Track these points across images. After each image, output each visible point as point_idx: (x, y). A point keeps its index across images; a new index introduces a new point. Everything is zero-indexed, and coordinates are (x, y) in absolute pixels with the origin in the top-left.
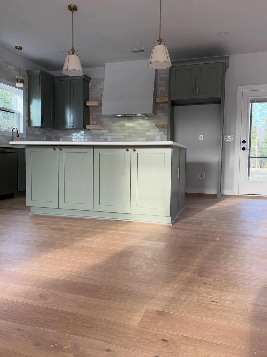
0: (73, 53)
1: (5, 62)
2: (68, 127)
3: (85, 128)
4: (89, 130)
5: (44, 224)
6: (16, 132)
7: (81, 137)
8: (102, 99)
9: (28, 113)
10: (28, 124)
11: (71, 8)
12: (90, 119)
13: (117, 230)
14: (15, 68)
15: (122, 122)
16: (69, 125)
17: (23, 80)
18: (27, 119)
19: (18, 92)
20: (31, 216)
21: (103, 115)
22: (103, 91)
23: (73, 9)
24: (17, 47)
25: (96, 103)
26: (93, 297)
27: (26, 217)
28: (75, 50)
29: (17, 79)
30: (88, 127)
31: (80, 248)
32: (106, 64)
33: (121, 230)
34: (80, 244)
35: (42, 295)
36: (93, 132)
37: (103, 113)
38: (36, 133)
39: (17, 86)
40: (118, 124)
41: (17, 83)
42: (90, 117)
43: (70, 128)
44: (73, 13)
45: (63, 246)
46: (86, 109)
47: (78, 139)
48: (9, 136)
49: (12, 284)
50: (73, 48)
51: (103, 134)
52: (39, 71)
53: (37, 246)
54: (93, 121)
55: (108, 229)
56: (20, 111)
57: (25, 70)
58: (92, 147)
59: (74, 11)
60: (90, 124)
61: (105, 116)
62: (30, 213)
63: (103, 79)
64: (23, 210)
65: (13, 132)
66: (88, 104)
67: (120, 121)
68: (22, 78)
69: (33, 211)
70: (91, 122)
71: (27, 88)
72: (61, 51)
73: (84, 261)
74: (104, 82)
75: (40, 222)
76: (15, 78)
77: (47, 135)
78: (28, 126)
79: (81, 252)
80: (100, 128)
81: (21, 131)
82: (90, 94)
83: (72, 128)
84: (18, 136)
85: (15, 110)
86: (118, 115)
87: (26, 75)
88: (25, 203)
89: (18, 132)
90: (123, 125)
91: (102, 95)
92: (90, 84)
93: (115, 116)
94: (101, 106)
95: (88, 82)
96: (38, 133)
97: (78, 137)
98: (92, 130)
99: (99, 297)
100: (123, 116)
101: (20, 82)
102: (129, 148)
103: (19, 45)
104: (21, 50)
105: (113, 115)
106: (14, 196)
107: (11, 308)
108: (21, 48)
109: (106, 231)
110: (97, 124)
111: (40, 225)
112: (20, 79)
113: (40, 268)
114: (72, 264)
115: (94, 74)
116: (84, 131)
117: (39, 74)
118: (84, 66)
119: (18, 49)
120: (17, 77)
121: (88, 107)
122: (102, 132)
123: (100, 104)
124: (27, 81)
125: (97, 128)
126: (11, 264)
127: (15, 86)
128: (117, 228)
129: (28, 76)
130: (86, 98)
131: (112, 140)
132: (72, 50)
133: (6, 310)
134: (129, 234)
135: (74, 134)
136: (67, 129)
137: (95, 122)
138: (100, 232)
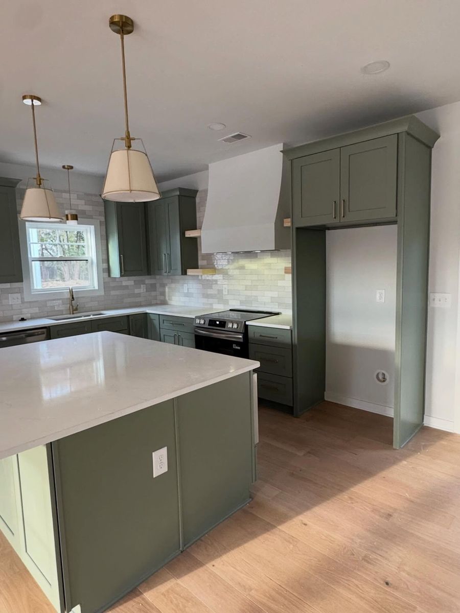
2: (164, 272)
3: (185, 273)
8: (202, 226)
9: (106, 258)
10: (106, 274)
14: (78, 195)
15: (241, 262)
16: (164, 270)
17: (76, 215)
18: (104, 266)
19: (89, 228)
24: (65, 166)
32: (209, 166)
40: (236, 264)
41: (65, 222)
43: (166, 274)
51: (216, 282)
54: (203, 260)
56: (93, 258)
66: (187, 234)
68: (74, 213)
77: (146, 283)
81: (96, 285)
82: (197, 216)
83: (169, 274)
85: (86, 256)
90: (242, 268)
95: (193, 197)
101: (72, 219)
108: (71, 167)
119: (68, 169)
122: (214, 278)
124: (103, 210)
131: (228, 292)
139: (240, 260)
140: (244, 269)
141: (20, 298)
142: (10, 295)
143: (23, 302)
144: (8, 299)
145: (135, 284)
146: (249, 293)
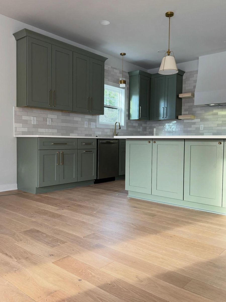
0: (169, 54)
1: (112, 67)
2: (161, 118)
3: (177, 118)
4: (181, 119)
5: (139, 208)
6: (118, 125)
7: (173, 127)
8: (195, 90)
9: (128, 109)
10: (128, 118)
11: (169, 15)
12: (183, 110)
13: (208, 222)
14: (120, 71)
15: (215, 111)
16: (162, 117)
17: (125, 81)
18: (127, 113)
19: (121, 91)
20: (129, 199)
21: (195, 105)
22: (196, 82)
23: (170, 15)
24: (122, 53)
25: (189, 95)
26: (183, 288)
27: (125, 200)
28: (171, 52)
29: (121, 81)
30: (180, 117)
31: (171, 237)
32: (200, 57)
33: (212, 223)
34: (170, 232)
35: (138, 277)
36: (184, 122)
37: (196, 104)
38: (134, 124)
39: (120, 86)
40: (211, 113)
41: (120, 84)
42: (183, 107)
43: (163, 119)
44: (170, 18)
45: (155, 232)
46: (179, 101)
47: (170, 129)
48: (113, 129)
49: (114, 261)
50: (169, 50)
51: (194, 123)
52: (138, 72)
53: (134, 229)
54: (185, 111)
55: (199, 221)
56: (122, 108)
57: (127, 72)
58: (184, 139)
59: (171, 17)
60: (182, 114)
61: (197, 106)
62: (128, 196)
63: (197, 71)
64: (122, 192)
65: (116, 125)
66: (181, 96)
67: (213, 110)
68: (124, 79)
69: (130, 195)
70: (183, 113)
71: (128, 87)
72: (158, 52)
73: (174, 250)
74: (197, 74)
75: (136, 205)
76: (119, 79)
77: (143, 126)
78: (128, 119)
79: (171, 241)
80: (192, 117)
81: (123, 123)
82: (183, 86)
83: (165, 119)
84: (120, 128)
85: (118, 106)
86: (211, 105)
87: (128, 75)
88: (124, 186)
89: (120, 125)
90: (216, 114)
91: (195, 87)
92: (184, 77)
93: (208, 105)
94: (194, 96)
95: (181, 75)
96: (136, 124)
97: (170, 126)
98: (184, 120)
99: (188, 290)
100: (217, 105)
101: (123, 83)
102: (222, 141)
103: (123, 52)
104: (124, 56)
105: (205, 105)
106: (116, 179)
107: (114, 283)
108: (125, 54)
109: (197, 222)
110: (189, 114)
111: (135, 209)
112: (123, 81)
113: (136, 250)
114: (164, 252)
115: (188, 68)
116: (176, 121)
117: (138, 74)
118: (178, 62)
119: (122, 55)
120: (120, 79)
121: (181, 99)
122: (193, 121)
123: (193, 95)
124: (128, 81)
125: (189, 118)
126: (113, 242)
127: (119, 87)
128: (208, 221)
129: (130, 76)
130: (180, 90)
131: (204, 128)
132: (168, 52)
133: (110, 284)
134: (220, 229)
135: (167, 124)
136: (160, 120)
137: (187, 113)
138: (191, 223)
139: (214, 110)
140: (217, 115)
141: (95, 124)
142: (91, 122)
143: (96, 128)
144: (91, 125)
145: (138, 126)
146: (219, 128)
